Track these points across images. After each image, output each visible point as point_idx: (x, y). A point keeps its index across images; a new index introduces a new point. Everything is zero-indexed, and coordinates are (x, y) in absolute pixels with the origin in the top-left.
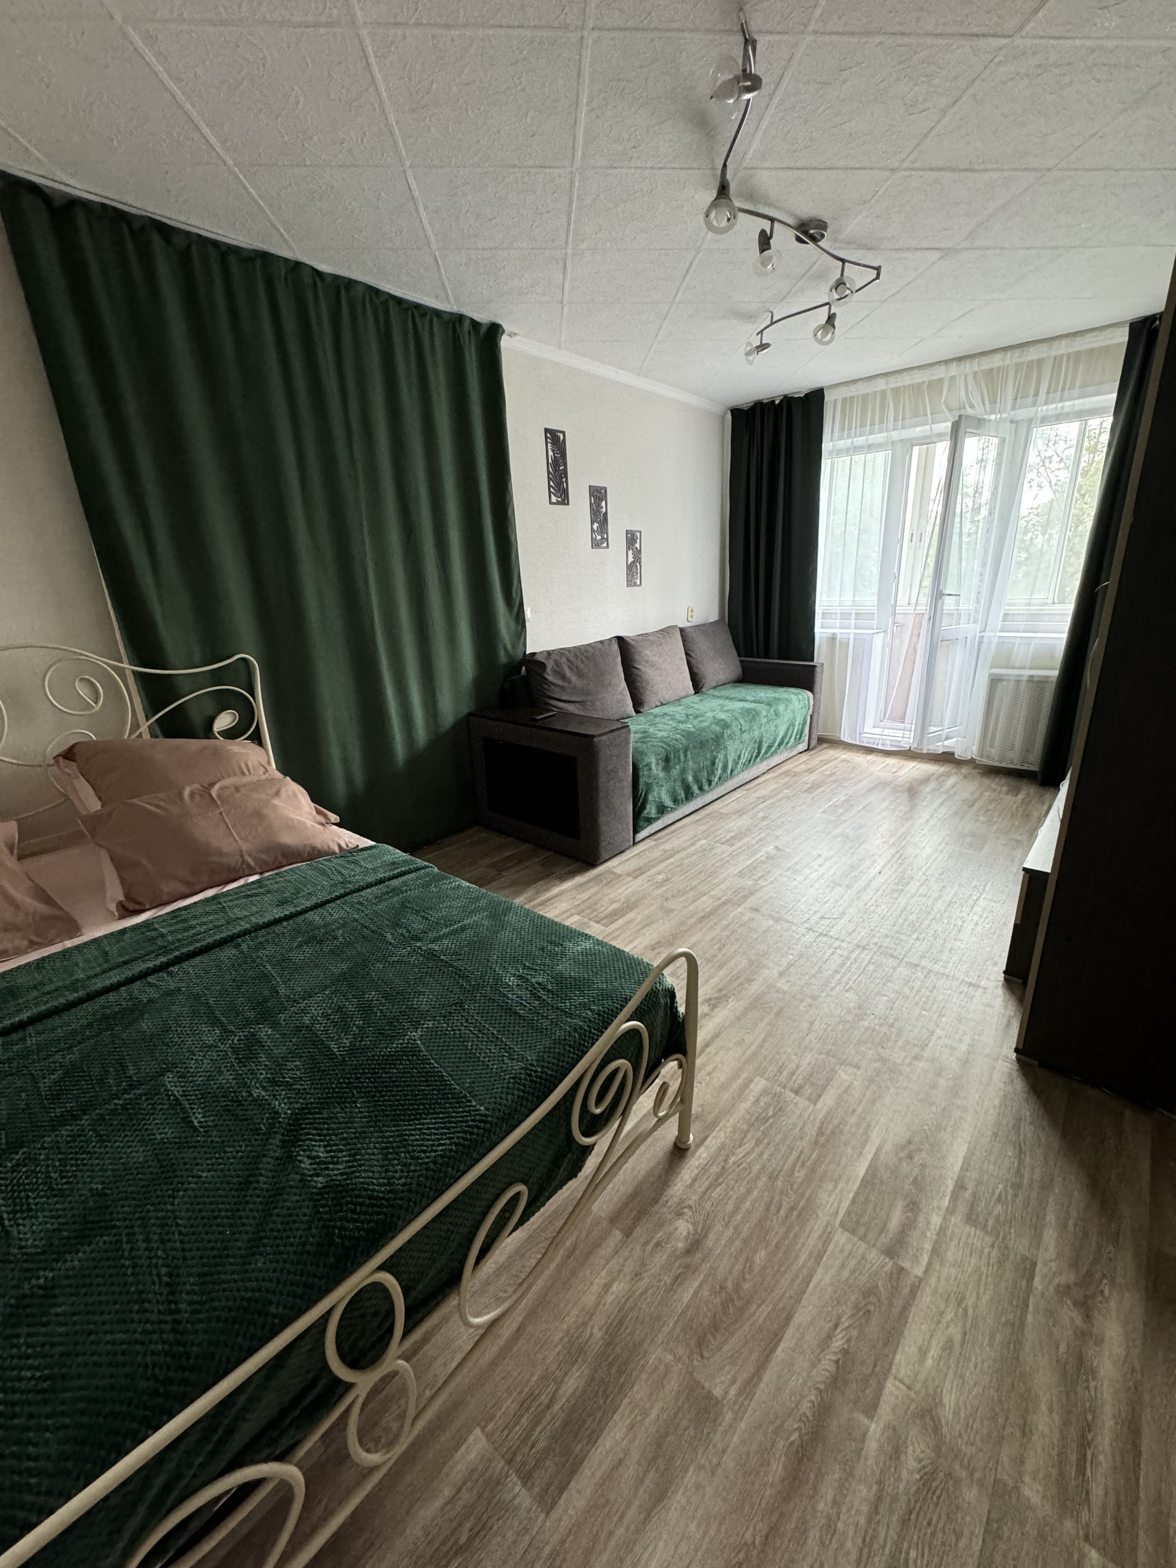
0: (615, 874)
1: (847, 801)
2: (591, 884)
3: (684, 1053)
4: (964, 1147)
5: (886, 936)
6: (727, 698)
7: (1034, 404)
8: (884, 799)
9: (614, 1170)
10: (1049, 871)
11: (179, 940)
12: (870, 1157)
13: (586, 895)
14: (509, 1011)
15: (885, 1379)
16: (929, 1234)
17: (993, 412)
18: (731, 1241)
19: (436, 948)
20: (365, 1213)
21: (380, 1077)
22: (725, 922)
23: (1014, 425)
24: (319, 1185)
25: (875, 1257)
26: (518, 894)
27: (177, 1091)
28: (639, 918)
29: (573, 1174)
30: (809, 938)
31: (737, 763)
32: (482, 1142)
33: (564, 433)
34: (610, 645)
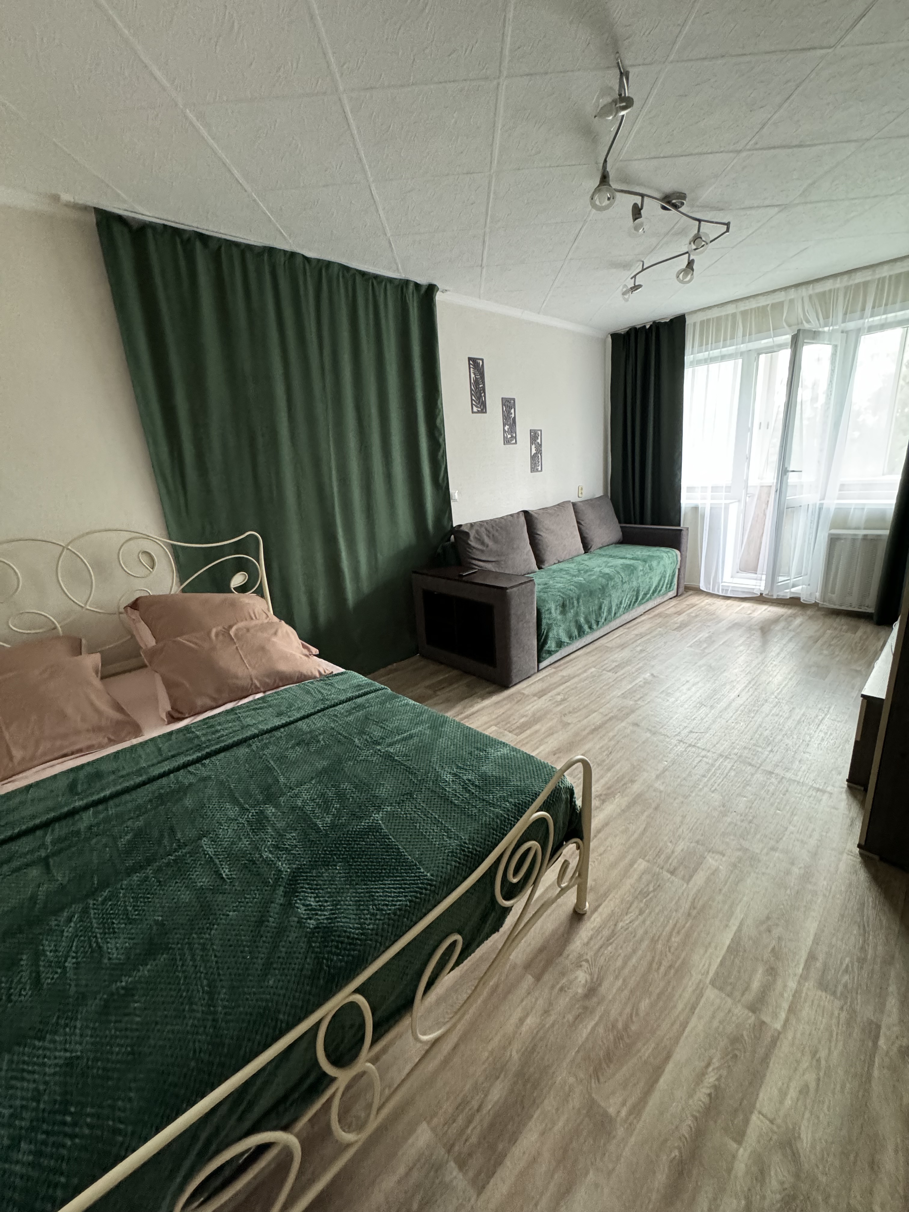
0: (524, 694)
1: (710, 637)
2: (505, 702)
3: (582, 839)
4: (815, 925)
5: (745, 748)
6: (611, 556)
7: (862, 317)
8: (741, 636)
9: (527, 928)
10: (884, 697)
11: (209, 740)
12: (734, 928)
13: (502, 711)
14: (446, 799)
15: (751, 1113)
16: (786, 995)
17: (826, 325)
18: (620, 990)
19: (392, 751)
20: (345, 949)
21: (353, 848)
22: (611, 734)
23: (845, 334)
24: (311, 926)
25: (739, 1011)
26: (448, 709)
27: (210, 851)
28: (543, 730)
29: (496, 929)
30: (680, 748)
31: (619, 608)
32: (429, 900)
33: (482, 360)
34: (518, 517)
